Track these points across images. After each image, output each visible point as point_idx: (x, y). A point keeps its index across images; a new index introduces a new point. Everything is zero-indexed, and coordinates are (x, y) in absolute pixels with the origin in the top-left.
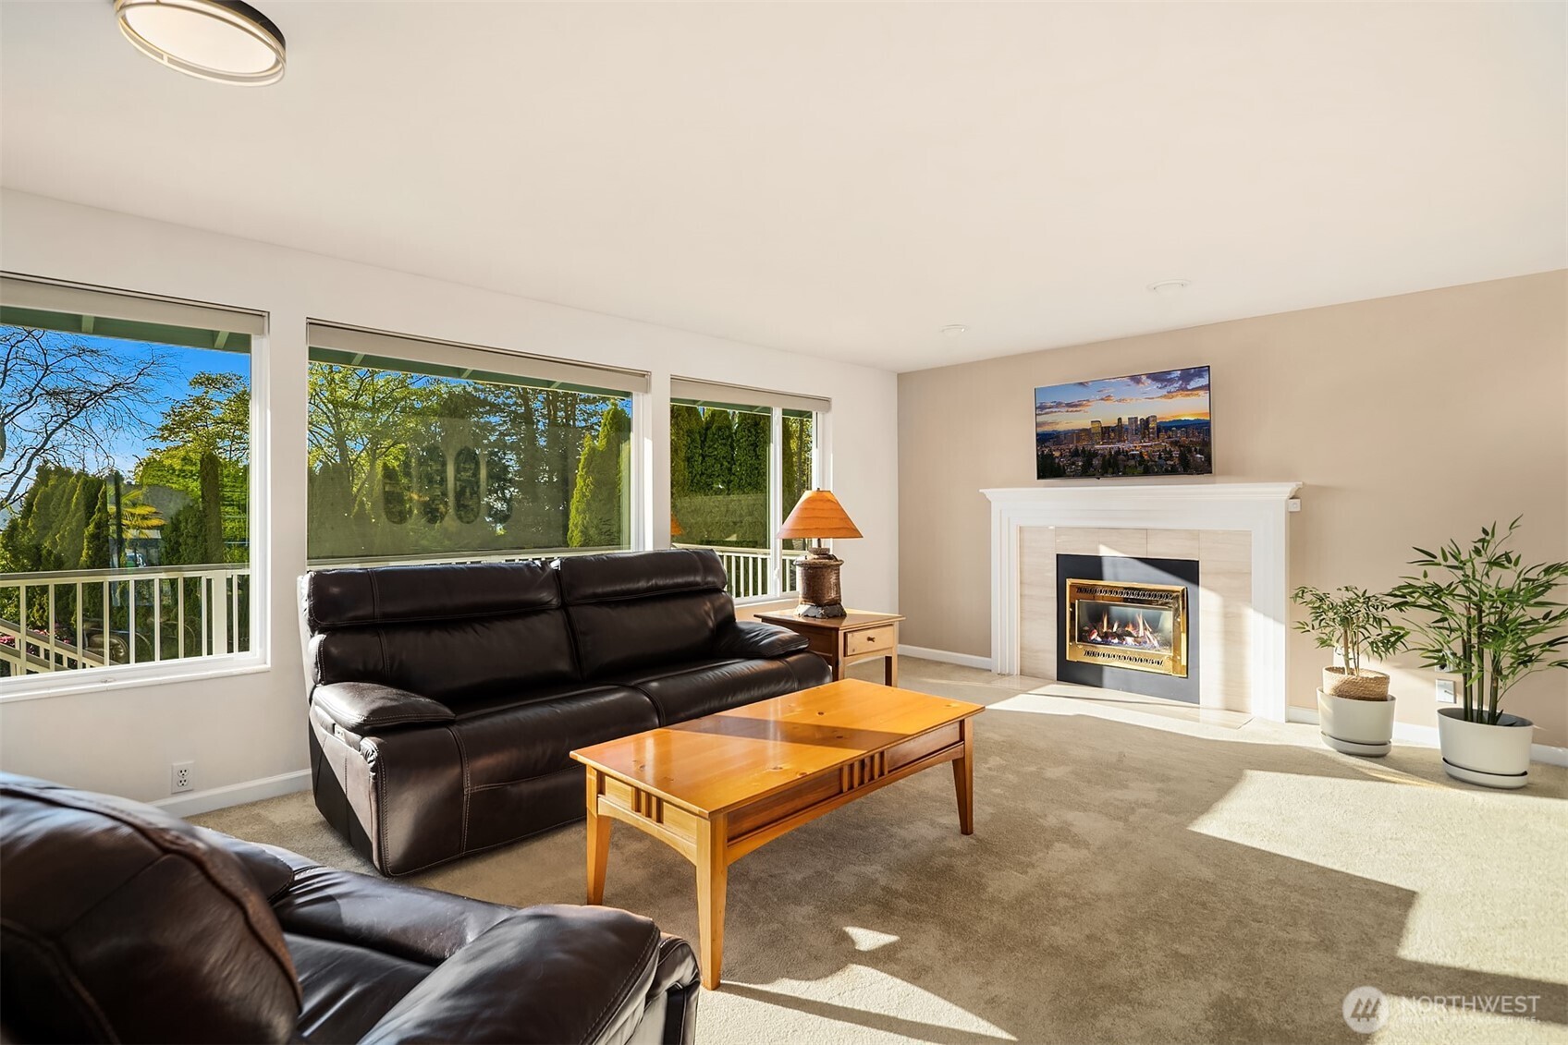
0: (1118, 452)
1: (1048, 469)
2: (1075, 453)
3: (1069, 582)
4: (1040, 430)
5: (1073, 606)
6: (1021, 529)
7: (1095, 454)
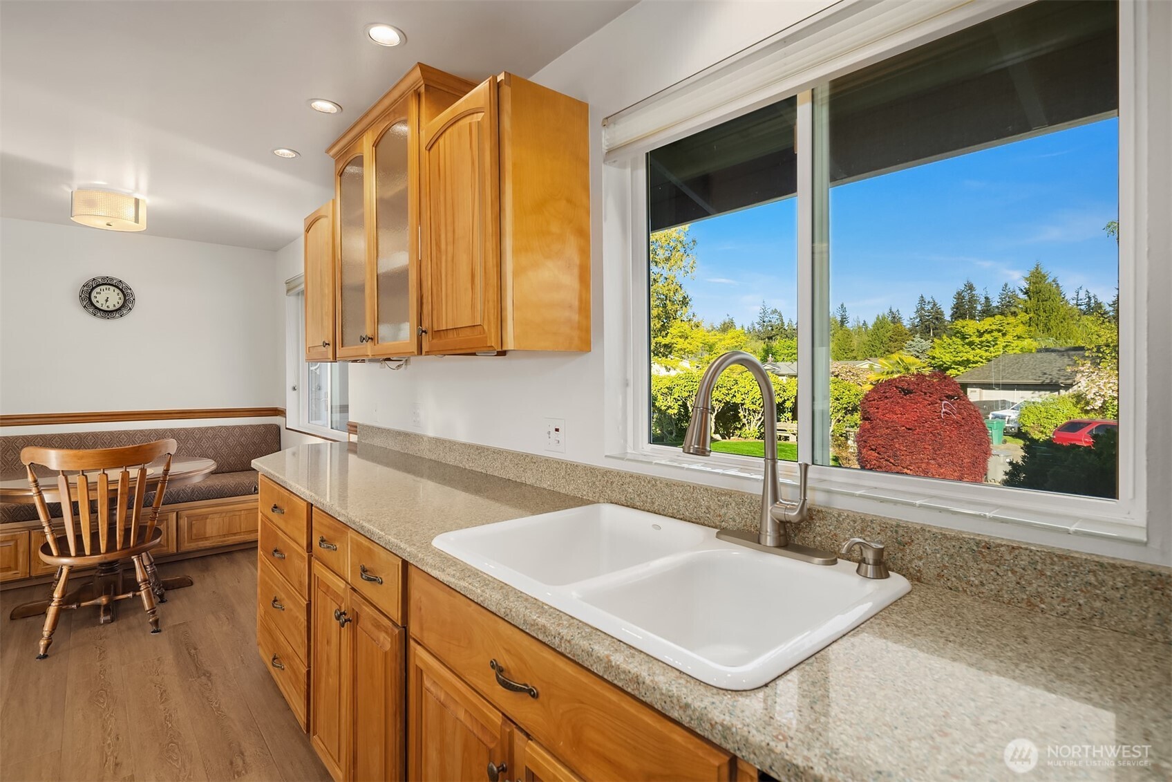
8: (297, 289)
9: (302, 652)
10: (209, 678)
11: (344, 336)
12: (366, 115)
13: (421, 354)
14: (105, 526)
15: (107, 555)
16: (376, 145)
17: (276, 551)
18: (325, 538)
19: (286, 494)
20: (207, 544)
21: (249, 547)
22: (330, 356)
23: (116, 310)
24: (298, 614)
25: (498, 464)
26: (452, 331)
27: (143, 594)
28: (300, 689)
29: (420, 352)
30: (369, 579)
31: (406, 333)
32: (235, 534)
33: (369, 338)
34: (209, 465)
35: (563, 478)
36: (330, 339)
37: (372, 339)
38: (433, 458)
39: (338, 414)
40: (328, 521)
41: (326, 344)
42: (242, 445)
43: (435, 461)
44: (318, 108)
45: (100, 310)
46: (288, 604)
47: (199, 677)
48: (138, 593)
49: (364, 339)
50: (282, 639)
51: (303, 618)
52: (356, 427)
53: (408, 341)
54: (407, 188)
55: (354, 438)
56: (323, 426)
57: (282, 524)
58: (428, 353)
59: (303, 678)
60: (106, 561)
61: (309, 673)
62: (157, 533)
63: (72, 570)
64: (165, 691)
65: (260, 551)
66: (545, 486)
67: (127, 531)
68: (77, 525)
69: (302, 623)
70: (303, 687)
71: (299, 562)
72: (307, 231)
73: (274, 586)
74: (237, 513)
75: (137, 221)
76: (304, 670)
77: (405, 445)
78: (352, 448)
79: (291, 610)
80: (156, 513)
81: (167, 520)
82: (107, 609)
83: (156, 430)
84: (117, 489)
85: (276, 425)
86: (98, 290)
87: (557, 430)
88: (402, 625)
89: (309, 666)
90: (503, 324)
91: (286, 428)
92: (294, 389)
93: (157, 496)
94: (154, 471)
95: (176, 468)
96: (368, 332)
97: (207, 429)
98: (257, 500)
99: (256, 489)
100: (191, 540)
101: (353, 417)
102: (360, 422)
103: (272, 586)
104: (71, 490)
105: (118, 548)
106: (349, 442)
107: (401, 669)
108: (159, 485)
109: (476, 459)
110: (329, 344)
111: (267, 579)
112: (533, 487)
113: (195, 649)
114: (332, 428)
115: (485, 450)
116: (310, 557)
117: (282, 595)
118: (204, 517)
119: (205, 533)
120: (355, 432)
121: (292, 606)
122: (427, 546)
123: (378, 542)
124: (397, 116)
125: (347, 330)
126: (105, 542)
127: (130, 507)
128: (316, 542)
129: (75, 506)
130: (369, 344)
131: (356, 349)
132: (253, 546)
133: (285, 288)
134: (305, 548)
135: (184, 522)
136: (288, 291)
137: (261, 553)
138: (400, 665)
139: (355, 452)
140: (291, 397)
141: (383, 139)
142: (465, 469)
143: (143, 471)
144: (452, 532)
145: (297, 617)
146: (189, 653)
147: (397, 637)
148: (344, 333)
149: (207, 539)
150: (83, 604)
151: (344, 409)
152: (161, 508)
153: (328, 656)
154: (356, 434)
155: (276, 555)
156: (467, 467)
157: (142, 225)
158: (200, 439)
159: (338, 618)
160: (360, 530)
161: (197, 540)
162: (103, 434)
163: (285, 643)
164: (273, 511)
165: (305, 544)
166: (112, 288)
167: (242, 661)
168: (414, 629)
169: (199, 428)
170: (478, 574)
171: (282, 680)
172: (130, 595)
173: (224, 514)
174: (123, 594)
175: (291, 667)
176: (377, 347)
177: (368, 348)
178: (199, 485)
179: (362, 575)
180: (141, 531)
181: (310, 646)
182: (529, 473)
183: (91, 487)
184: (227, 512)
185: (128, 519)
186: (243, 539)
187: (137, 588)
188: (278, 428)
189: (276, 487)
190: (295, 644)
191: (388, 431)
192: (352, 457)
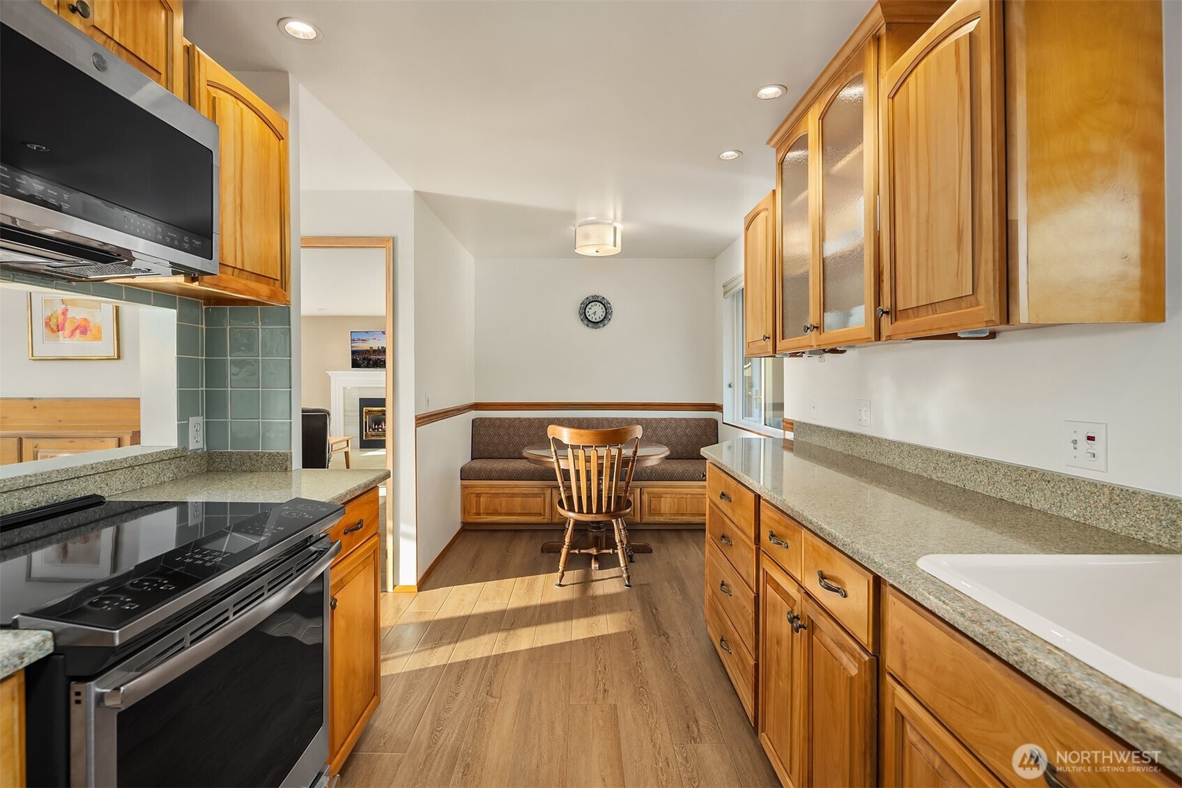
0: (378, 359)
1: (355, 365)
2: (364, 359)
3: (364, 409)
4: (353, 349)
5: (366, 418)
6: (344, 388)
7: (370, 360)
8: (734, 290)
9: (750, 643)
10: (667, 638)
11: (785, 328)
12: (813, 87)
13: (880, 340)
14: (596, 492)
15: (597, 516)
16: (823, 117)
17: (723, 537)
18: (774, 533)
19: (733, 483)
20: (662, 519)
21: (696, 530)
22: (770, 349)
23: (601, 321)
24: (746, 604)
25: (983, 478)
26: (925, 307)
27: (620, 552)
28: (748, 679)
29: (878, 336)
30: (829, 588)
31: (861, 317)
32: (682, 515)
33: (814, 327)
34: (664, 451)
35: (1104, 507)
36: (770, 333)
37: (817, 327)
38: (885, 462)
39: (772, 412)
40: (777, 516)
41: (766, 338)
42: (687, 435)
43: (888, 467)
44: (764, 97)
45: (591, 322)
46: (735, 590)
47: (660, 636)
48: (616, 551)
49: (808, 328)
50: (729, 623)
51: (750, 609)
52: (792, 424)
53: (863, 326)
54: (862, 152)
55: (790, 435)
56: (756, 422)
57: (729, 512)
58: (889, 338)
59: (751, 670)
60: (596, 520)
61: (757, 666)
62: (629, 504)
63: (577, 523)
64: (636, 639)
65: (708, 534)
66: (1068, 515)
67: (609, 498)
68: (579, 488)
69: (750, 614)
70: (751, 679)
71: (747, 552)
72: (747, 229)
73: (721, 570)
74: (684, 496)
75: (615, 245)
76: (752, 663)
77: (849, 446)
78: (788, 445)
79: (738, 598)
80: (628, 487)
81: (634, 494)
82: (597, 558)
83: (626, 419)
84: (603, 464)
85: (714, 420)
86: (589, 306)
87: (1091, 438)
88: (873, 652)
89: (757, 659)
90: (1011, 291)
91: (723, 423)
92: (730, 386)
93: (629, 472)
94: (627, 452)
95: (640, 452)
96: (812, 319)
97: (661, 419)
98: (704, 487)
99: (704, 476)
100: (650, 514)
101: (788, 414)
102: (797, 419)
103: (719, 570)
104: (576, 461)
105: (604, 511)
106: (785, 439)
107: (871, 704)
108: (630, 463)
109: (947, 469)
110: (769, 338)
111: (715, 561)
112: (1045, 514)
113: (656, 610)
114: (765, 425)
115: (962, 459)
116: (758, 550)
117: (729, 581)
118: (659, 496)
119: (660, 509)
120: (792, 430)
121: (739, 595)
122: (913, 567)
123: (842, 549)
124: (849, 74)
125: (789, 322)
126: (596, 504)
127: (611, 480)
128: (765, 535)
129: (577, 472)
130: (814, 333)
131: (799, 340)
132: (701, 527)
133: (722, 291)
134: (753, 540)
135: (645, 497)
136: (725, 293)
137: (709, 536)
138: (871, 698)
139: (791, 450)
140: (727, 392)
141: (831, 107)
142: (931, 480)
143: (620, 450)
144: (938, 555)
145: (744, 607)
146: (652, 611)
147: (868, 664)
148: (785, 325)
149: (661, 515)
150: (582, 551)
151: (779, 407)
152: (632, 483)
153: (778, 657)
154: (793, 432)
155: (724, 541)
156: (934, 477)
157: (618, 250)
158: (656, 428)
159: (791, 621)
160: (818, 531)
161: (654, 514)
162: (593, 419)
163: (733, 628)
164: (721, 498)
165: (753, 535)
166: (598, 304)
167: (693, 632)
168: (892, 661)
169: (655, 419)
170: (1001, 620)
171: (729, 663)
172: (611, 551)
173: (674, 496)
174: (606, 549)
175: (739, 654)
176: (823, 335)
177: (812, 338)
178: (656, 467)
179: (820, 581)
180: (618, 499)
181: (759, 639)
182: (1037, 495)
183: (588, 460)
184: (676, 494)
185: (610, 488)
186: (688, 520)
187: (615, 547)
188: (716, 422)
189: (724, 475)
190: (742, 631)
191: (828, 430)
192: (787, 455)
